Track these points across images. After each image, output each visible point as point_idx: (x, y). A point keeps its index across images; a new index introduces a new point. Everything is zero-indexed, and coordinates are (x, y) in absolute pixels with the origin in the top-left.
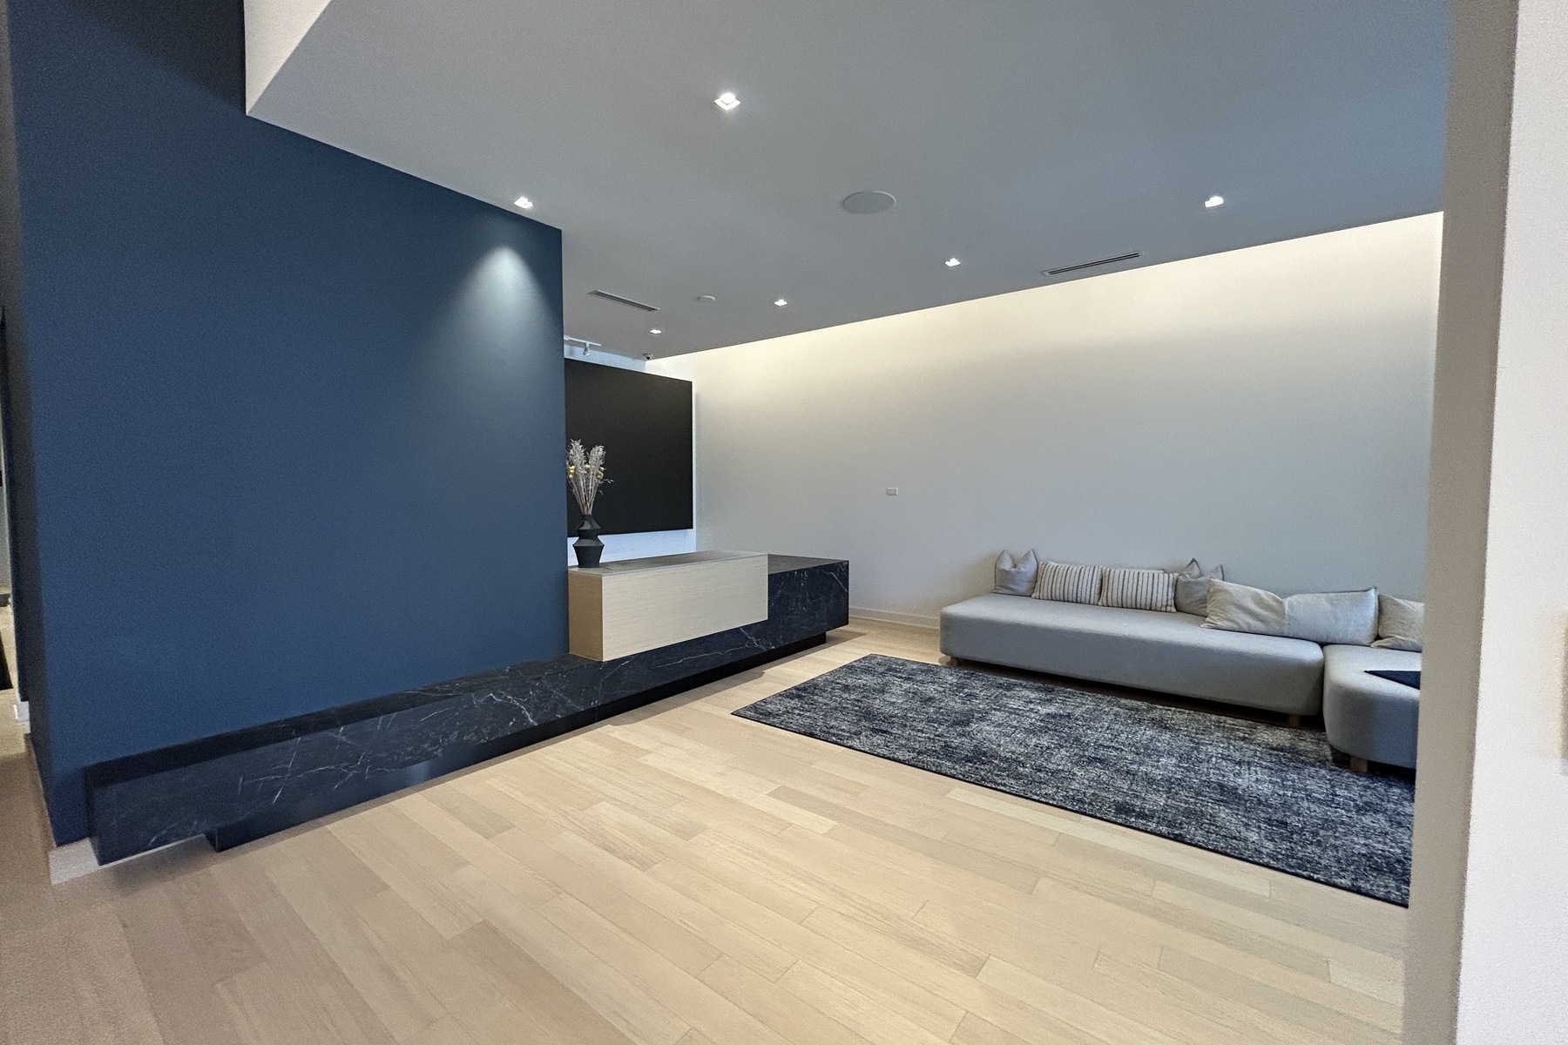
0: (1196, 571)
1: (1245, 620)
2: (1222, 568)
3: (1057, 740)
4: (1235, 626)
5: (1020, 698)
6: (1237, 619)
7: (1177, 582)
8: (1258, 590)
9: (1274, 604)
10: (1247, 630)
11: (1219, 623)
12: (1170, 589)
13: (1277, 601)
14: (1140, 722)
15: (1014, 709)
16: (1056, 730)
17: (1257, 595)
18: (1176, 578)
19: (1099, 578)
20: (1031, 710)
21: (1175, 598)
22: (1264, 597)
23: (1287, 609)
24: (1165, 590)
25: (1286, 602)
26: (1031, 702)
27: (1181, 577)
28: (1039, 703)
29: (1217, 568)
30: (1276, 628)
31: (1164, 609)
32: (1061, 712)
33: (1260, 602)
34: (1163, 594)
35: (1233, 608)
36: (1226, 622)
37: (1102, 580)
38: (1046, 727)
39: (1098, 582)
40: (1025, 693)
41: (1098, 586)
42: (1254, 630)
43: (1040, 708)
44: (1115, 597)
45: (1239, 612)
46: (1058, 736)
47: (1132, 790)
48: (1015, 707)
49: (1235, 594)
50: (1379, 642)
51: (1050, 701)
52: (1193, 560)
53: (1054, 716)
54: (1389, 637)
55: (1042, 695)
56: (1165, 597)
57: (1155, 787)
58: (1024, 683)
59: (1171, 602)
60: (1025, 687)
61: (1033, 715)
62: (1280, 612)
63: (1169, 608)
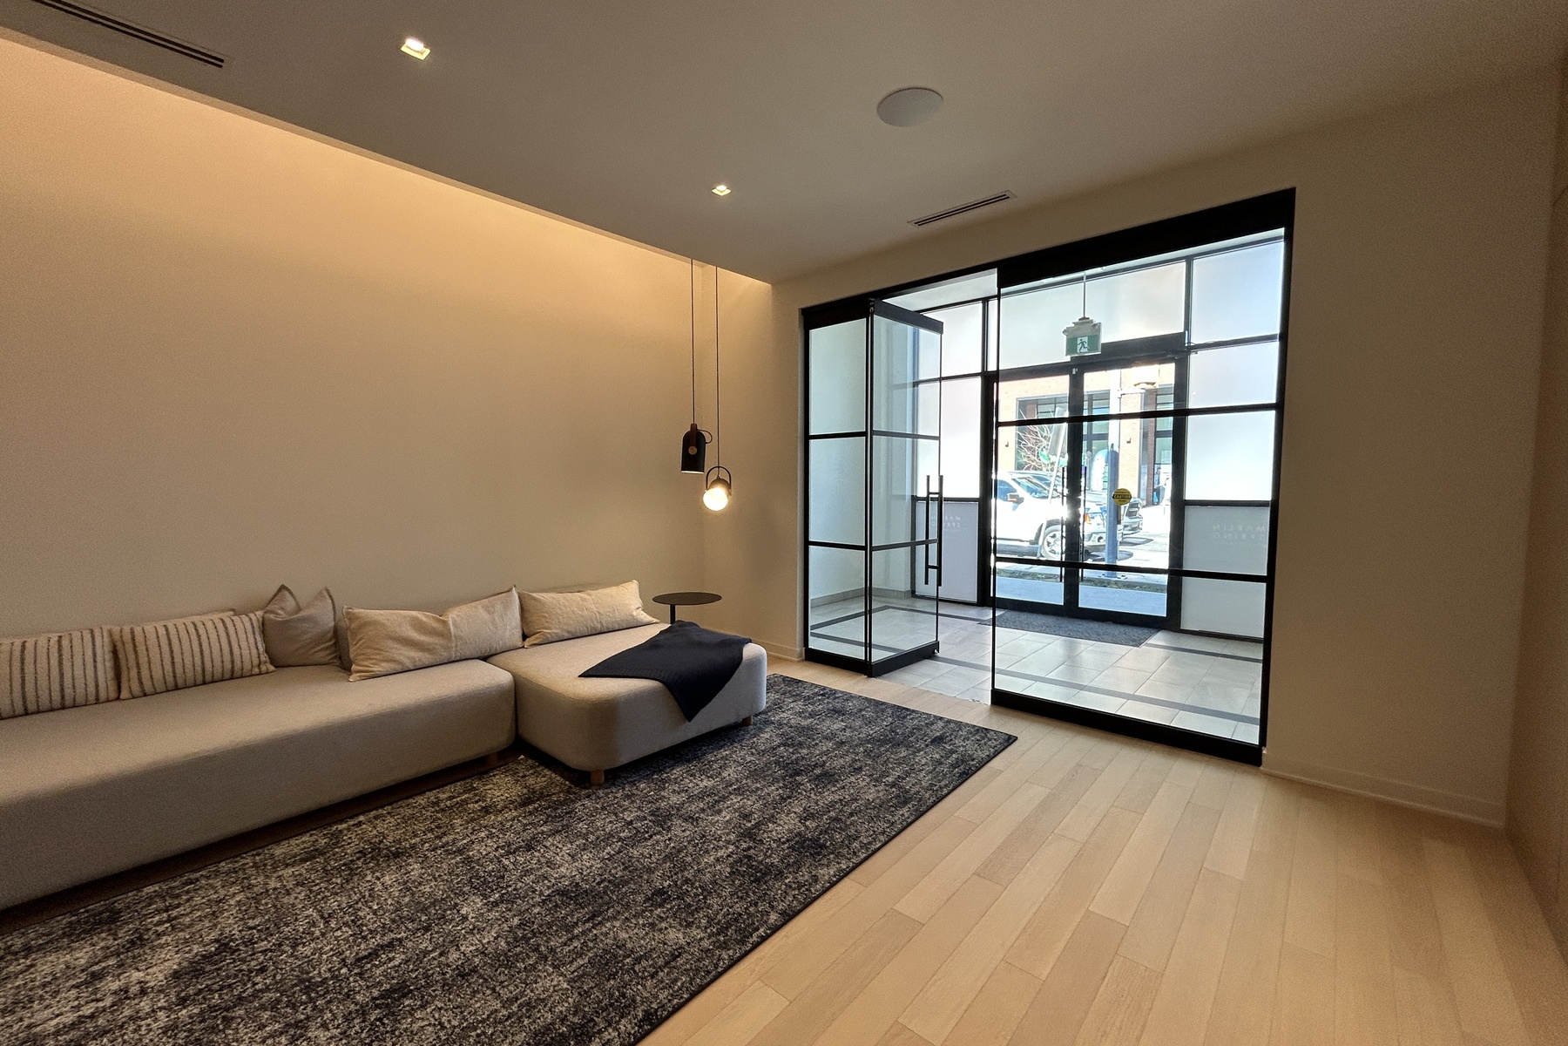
0: (290, 603)
1: (407, 655)
2: (328, 591)
3: (274, 1019)
4: (399, 668)
5: (52, 986)
6: (398, 658)
7: (263, 624)
8: (414, 613)
9: (436, 625)
10: (412, 668)
11: (377, 669)
12: (259, 638)
13: (439, 621)
14: (351, 871)
15: (73, 1026)
16: (240, 1000)
17: (414, 619)
18: (261, 620)
19: (108, 648)
20: (123, 994)
21: (267, 651)
22: (424, 619)
23: (452, 627)
24: (251, 640)
25: (452, 616)
26: (97, 977)
27: (267, 615)
28: (121, 965)
29: (321, 593)
30: (445, 655)
31: (256, 670)
32: (196, 949)
33: (419, 626)
34: (249, 647)
35: (390, 643)
36: (384, 664)
37: (115, 652)
38: (212, 1008)
39: (108, 656)
40: (49, 964)
41: (109, 664)
42: (419, 664)
43: (137, 975)
44: (157, 674)
45: (398, 646)
46: (263, 1008)
47: (511, 1001)
48: (70, 1018)
49: (388, 624)
50: (528, 642)
51: (138, 941)
52: (283, 588)
53: (194, 970)
54: (538, 633)
55: (103, 941)
56: (254, 652)
57: (521, 965)
58: (18, 942)
59: (264, 657)
60: (28, 950)
61: (145, 1005)
62: (444, 634)
63: (264, 668)
